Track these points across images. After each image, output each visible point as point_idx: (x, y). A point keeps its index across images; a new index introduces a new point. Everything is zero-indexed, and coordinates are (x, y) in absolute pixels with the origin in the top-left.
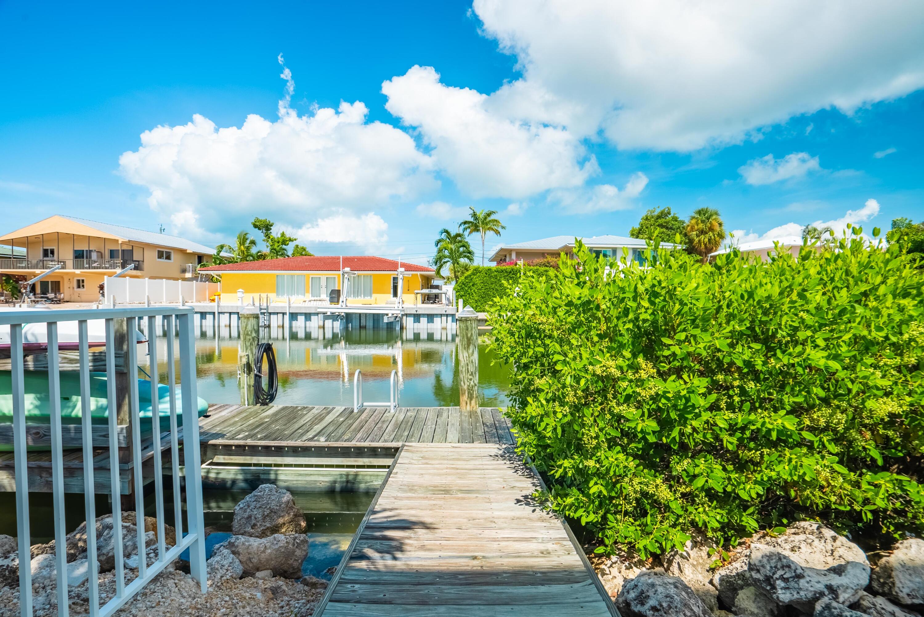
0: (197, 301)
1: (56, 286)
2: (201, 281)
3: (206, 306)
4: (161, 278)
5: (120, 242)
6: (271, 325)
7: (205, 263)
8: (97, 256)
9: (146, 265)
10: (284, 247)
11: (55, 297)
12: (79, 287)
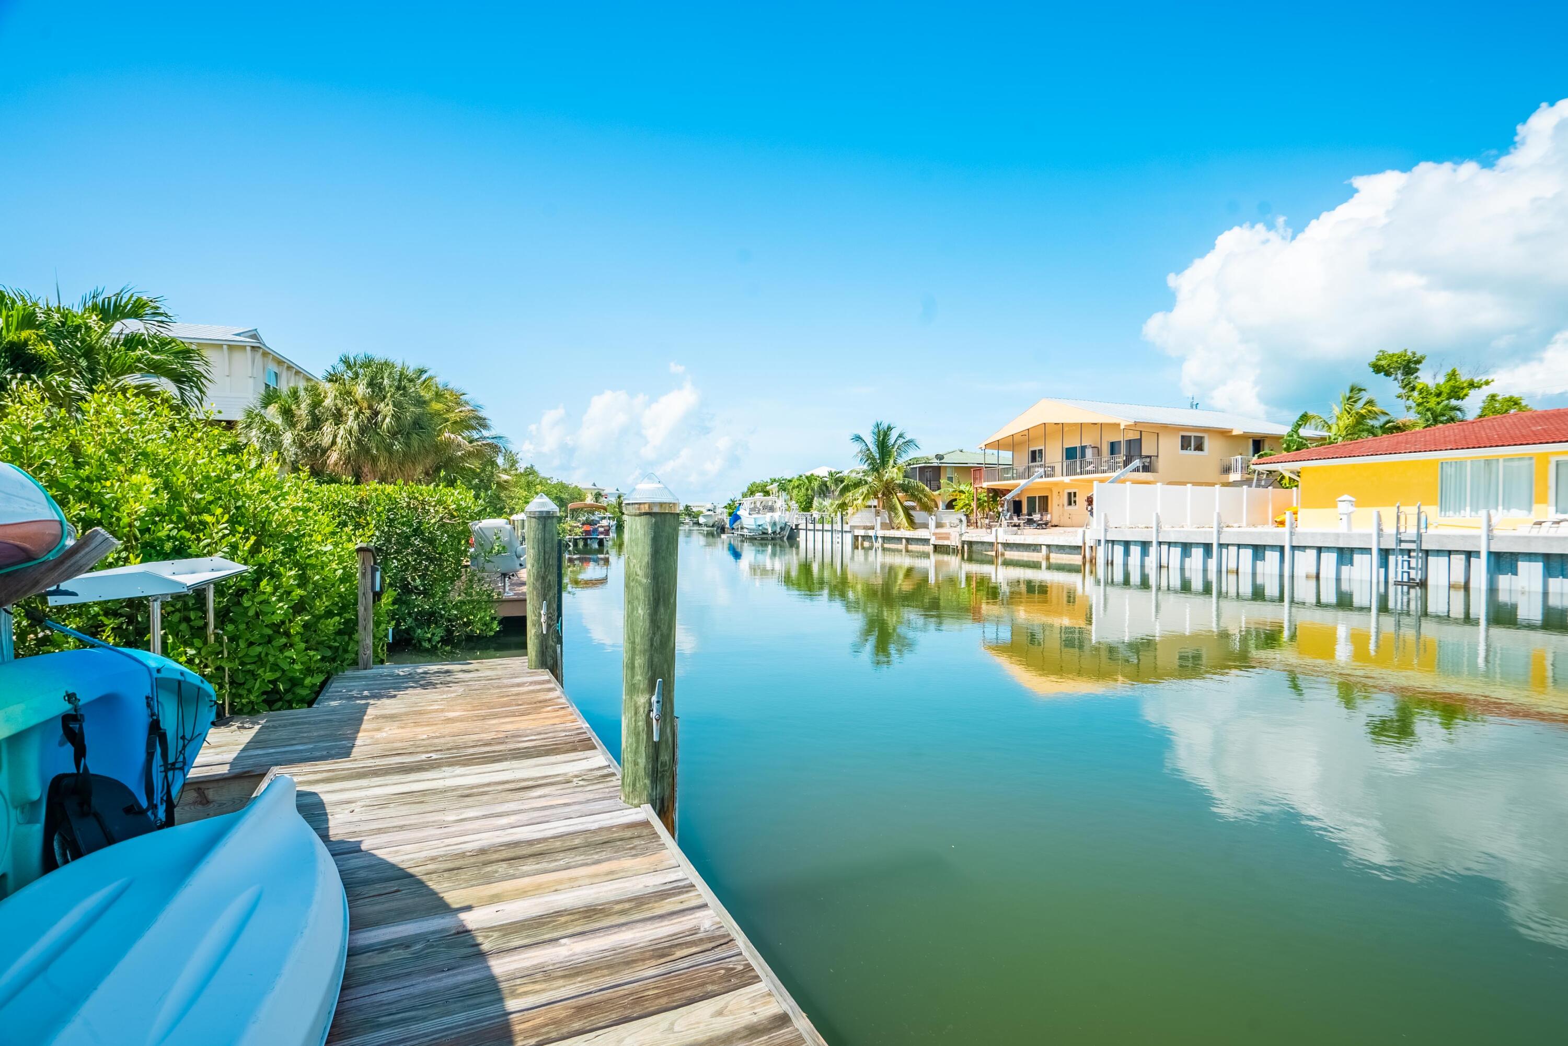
0: (1248, 525)
1: (1043, 503)
2: (1258, 486)
3: (1267, 533)
4: (1184, 484)
5: (1122, 427)
6: (1430, 582)
7: (1267, 451)
8: (1093, 454)
9: (1161, 464)
10: (1453, 402)
11: (1041, 520)
12: (1070, 504)
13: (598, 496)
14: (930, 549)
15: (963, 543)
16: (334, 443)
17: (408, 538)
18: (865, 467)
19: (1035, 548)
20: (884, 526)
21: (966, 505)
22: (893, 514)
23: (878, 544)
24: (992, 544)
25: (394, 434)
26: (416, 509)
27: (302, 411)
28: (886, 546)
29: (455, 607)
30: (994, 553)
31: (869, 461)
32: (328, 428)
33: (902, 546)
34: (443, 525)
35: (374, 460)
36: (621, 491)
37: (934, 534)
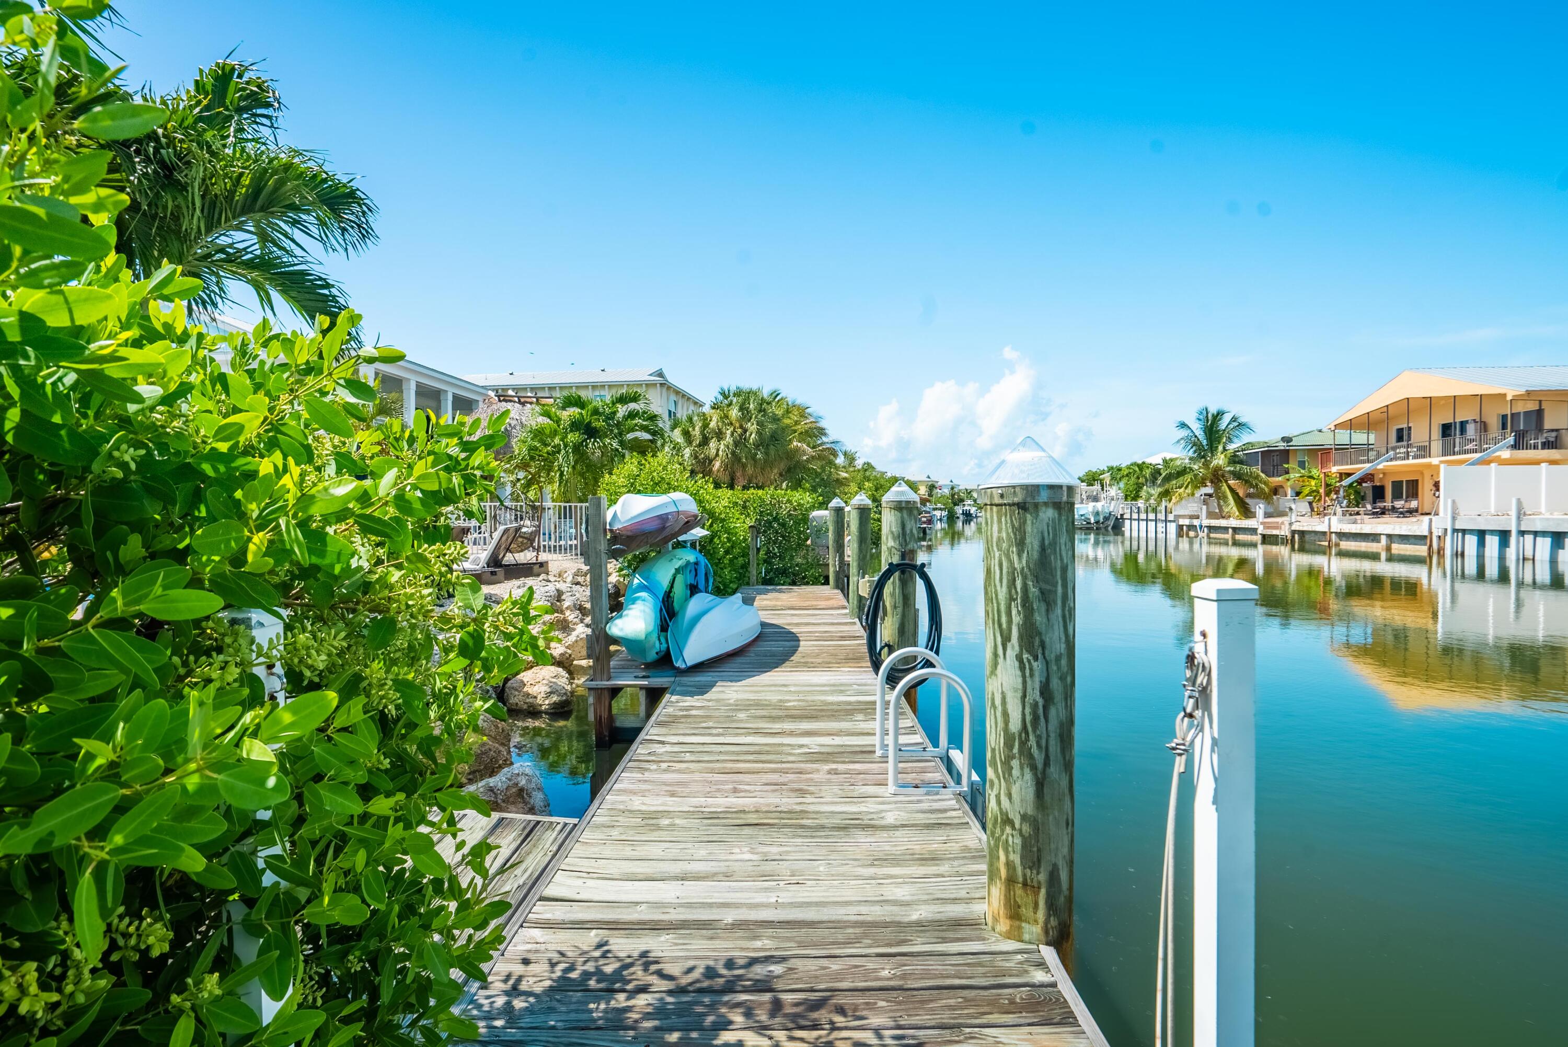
1: (1412, 488)
5: (1512, 397)
8: (1476, 429)
11: (1403, 507)
13: (932, 487)
14: (1257, 538)
15: (1294, 532)
16: (717, 455)
17: (771, 523)
18: (1191, 454)
19: (1374, 537)
20: (1210, 515)
21: (1313, 491)
22: (1222, 503)
23: (1203, 534)
24: (1324, 533)
25: (757, 446)
26: (775, 505)
27: (696, 432)
28: (1212, 535)
29: (797, 565)
30: (1326, 544)
31: (1194, 448)
32: (713, 444)
33: (1228, 536)
34: (791, 515)
35: (744, 466)
36: (955, 482)
37: (1262, 523)
